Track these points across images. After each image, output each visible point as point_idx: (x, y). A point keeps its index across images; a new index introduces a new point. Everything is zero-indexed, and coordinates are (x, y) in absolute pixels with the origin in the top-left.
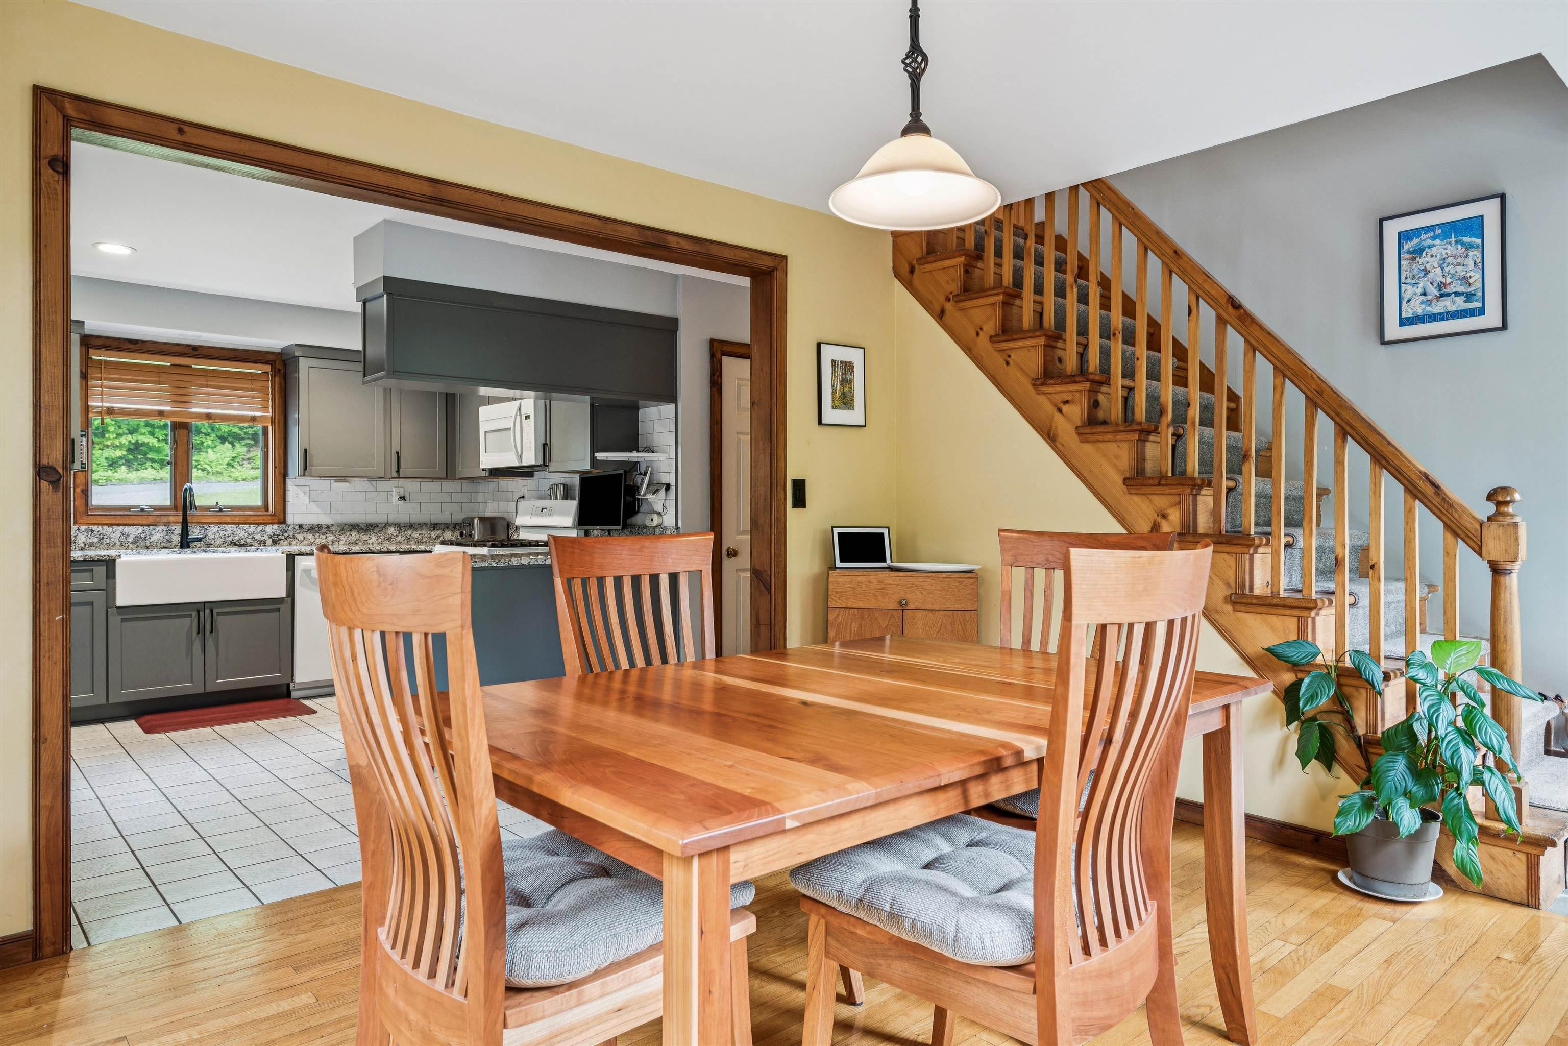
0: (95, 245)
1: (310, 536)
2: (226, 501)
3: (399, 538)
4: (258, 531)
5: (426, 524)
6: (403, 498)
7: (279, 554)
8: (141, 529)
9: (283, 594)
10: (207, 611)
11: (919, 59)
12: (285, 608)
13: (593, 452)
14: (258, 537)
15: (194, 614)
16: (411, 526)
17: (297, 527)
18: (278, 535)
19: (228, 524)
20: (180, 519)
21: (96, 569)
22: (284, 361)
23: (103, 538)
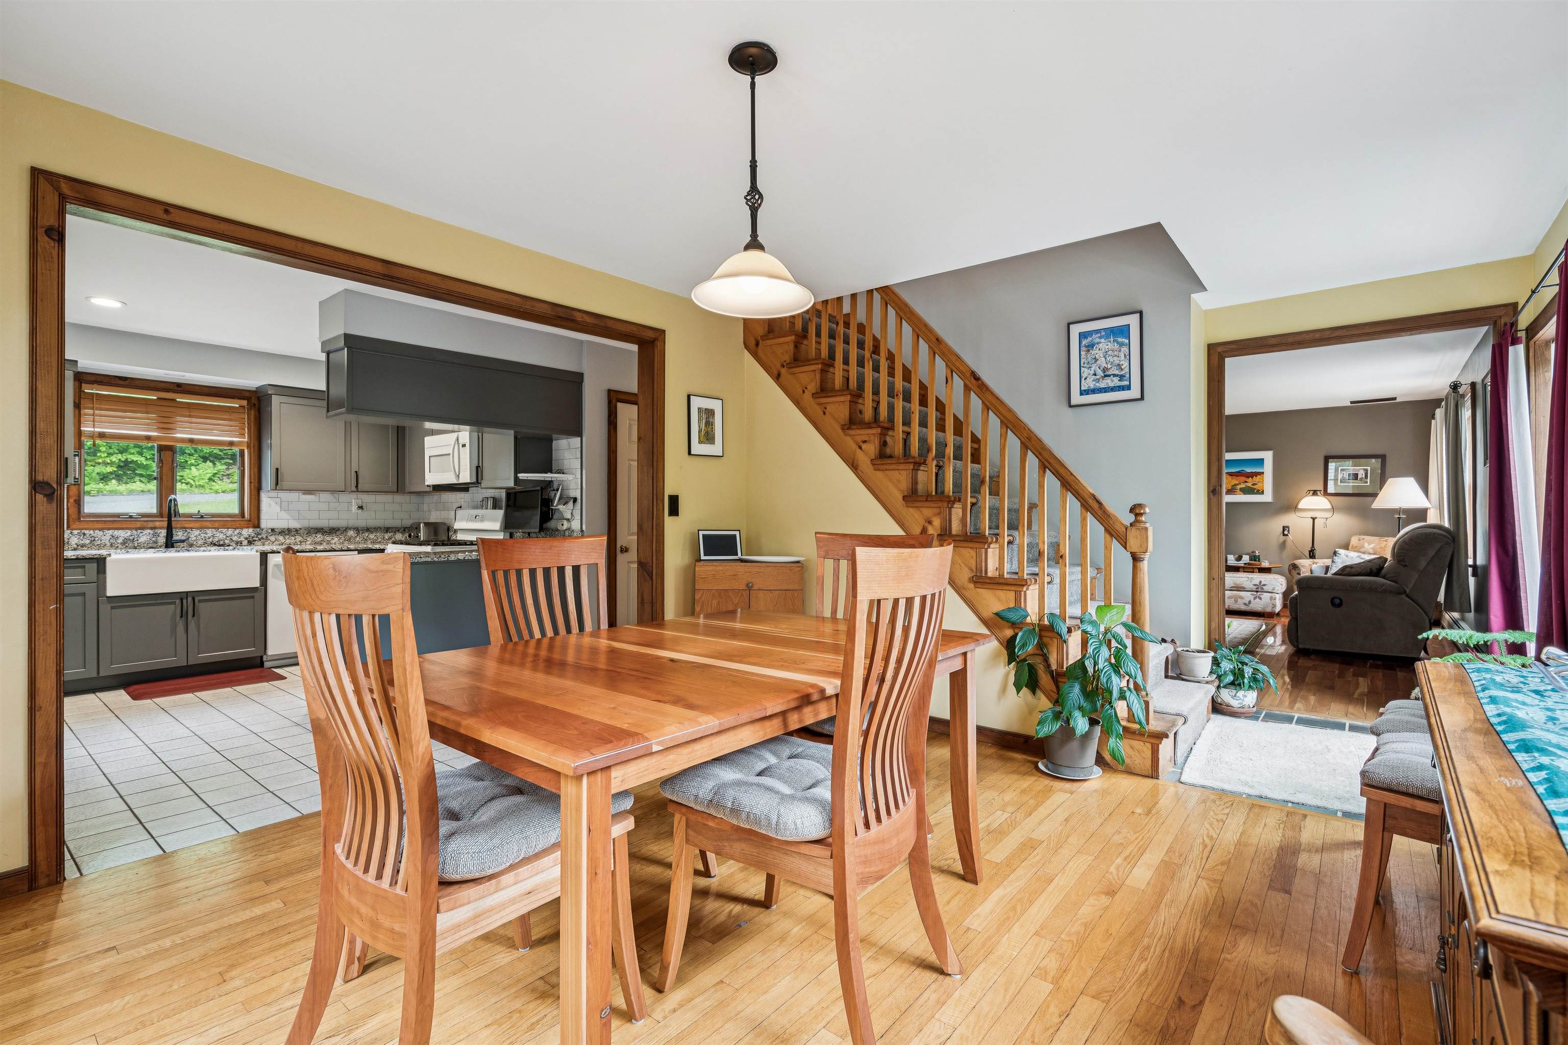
0: (87, 298)
1: (281, 538)
2: (206, 509)
3: (358, 539)
4: (235, 534)
5: (381, 528)
6: (361, 508)
7: (254, 552)
8: (129, 533)
9: (256, 583)
10: (190, 599)
11: (757, 197)
12: (259, 596)
13: (516, 473)
14: (235, 538)
15: (178, 602)
16: (368, 530)
17: (270, 531)
18: (253, 537)
19: (208, 528)
20: (165, 524)
21: (87, 566)
22: (258, 397)
23: (94, 540)
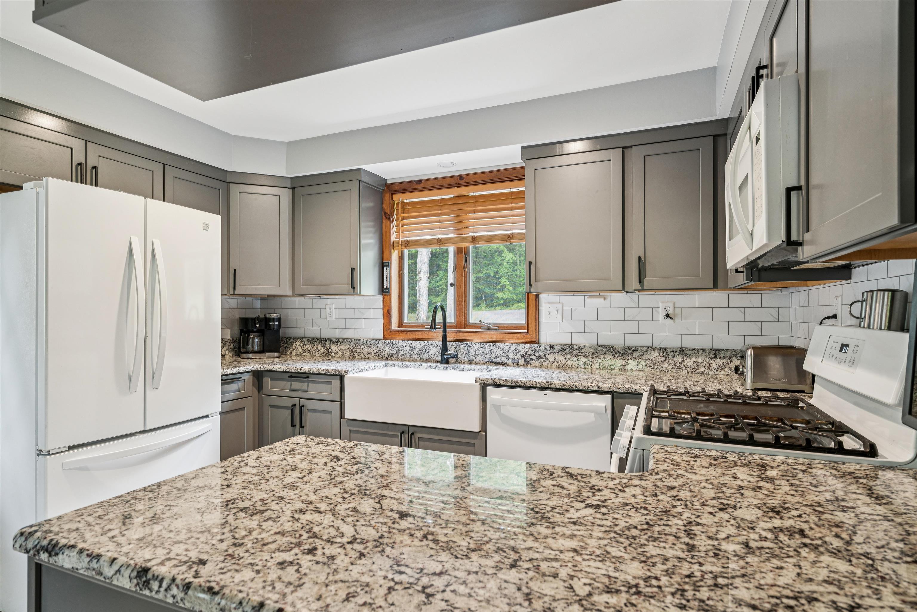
1: (561, 358)
3: (666, 365)
4: (512, 349)
5: (703, 350)
6: (668, 315)
8: (422, 344)
14: (511, 356)
15: (399, 435)
16: (682, 352)
17: (548, 347)
18: (530, 355)
19: (488, 342)
20: (440, 336)
21: (333, 382)
23: (399, 351)
